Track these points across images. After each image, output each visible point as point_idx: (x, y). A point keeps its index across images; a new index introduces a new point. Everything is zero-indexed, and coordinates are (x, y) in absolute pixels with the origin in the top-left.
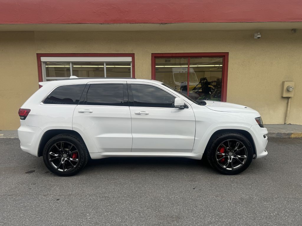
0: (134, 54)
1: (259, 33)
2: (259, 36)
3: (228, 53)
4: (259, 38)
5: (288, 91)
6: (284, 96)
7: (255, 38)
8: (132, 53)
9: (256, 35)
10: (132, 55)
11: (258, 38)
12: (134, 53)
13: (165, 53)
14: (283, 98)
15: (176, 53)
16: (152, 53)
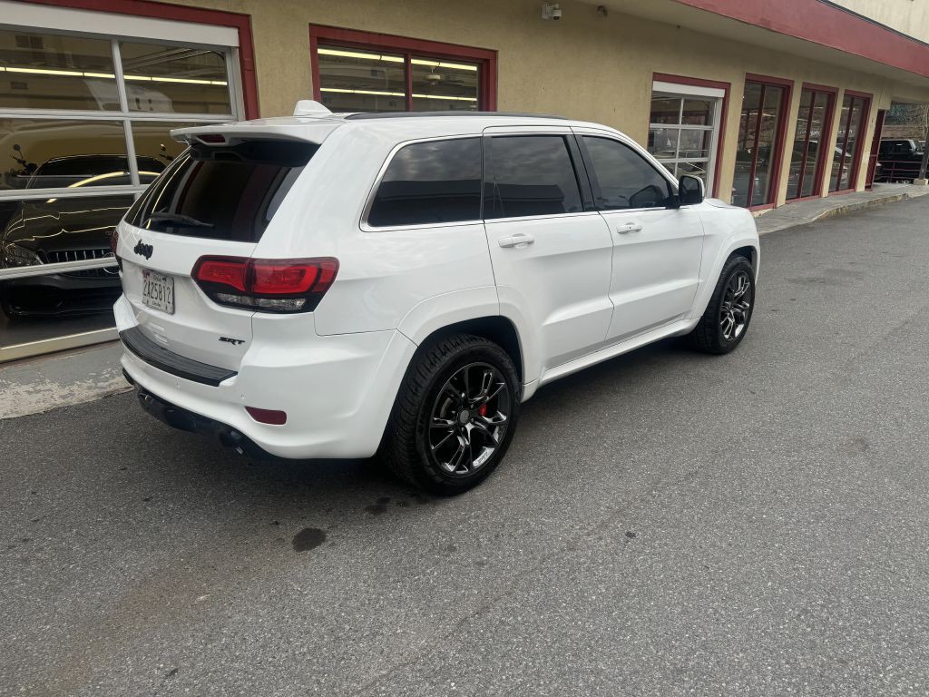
1: (557, 6)
2: (558, 14)
3: (495, 52)
4: (558, 18)
7: (545, 17)
8: (240, 11)
9: (549, 9)
10: (241, 23)
11: (556, 18)
12: (246, 13)
16: (310, 24)
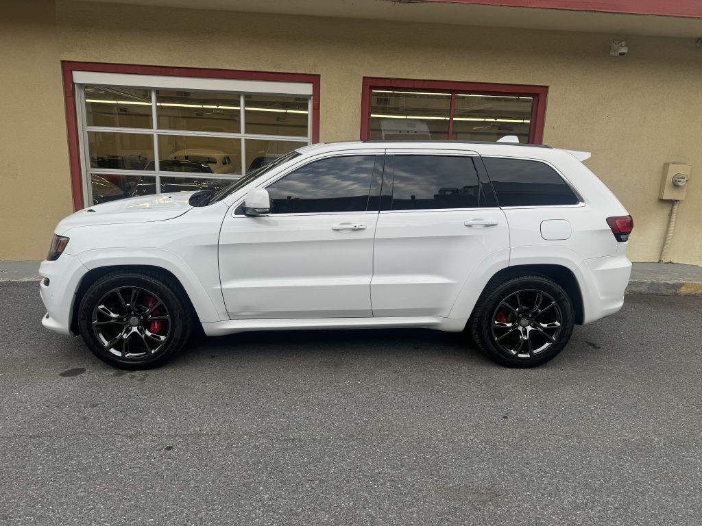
0: (319, 75)
1: (624, 43)
2: (624, 50)
3: (547, 87)
4: (624, 53)
5: (675, 185)
6: (665, 198)
7: (612, 54)
8: (313, 73)
9: (616, 46)
10: (314, 79)
11: (621, 54)
12: (318, 73)
13: (395, 77)
14: (662, 201)
15: (424, 80)
16: (364, 78)
